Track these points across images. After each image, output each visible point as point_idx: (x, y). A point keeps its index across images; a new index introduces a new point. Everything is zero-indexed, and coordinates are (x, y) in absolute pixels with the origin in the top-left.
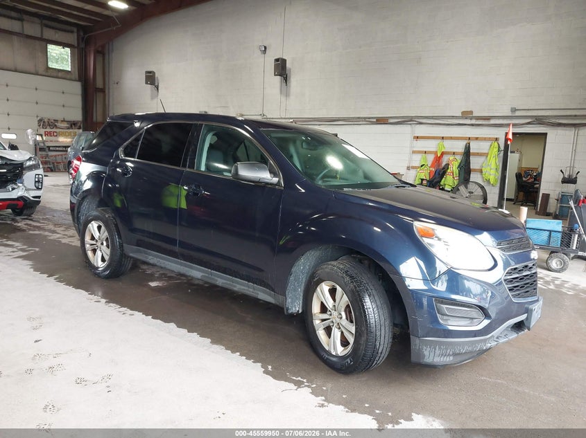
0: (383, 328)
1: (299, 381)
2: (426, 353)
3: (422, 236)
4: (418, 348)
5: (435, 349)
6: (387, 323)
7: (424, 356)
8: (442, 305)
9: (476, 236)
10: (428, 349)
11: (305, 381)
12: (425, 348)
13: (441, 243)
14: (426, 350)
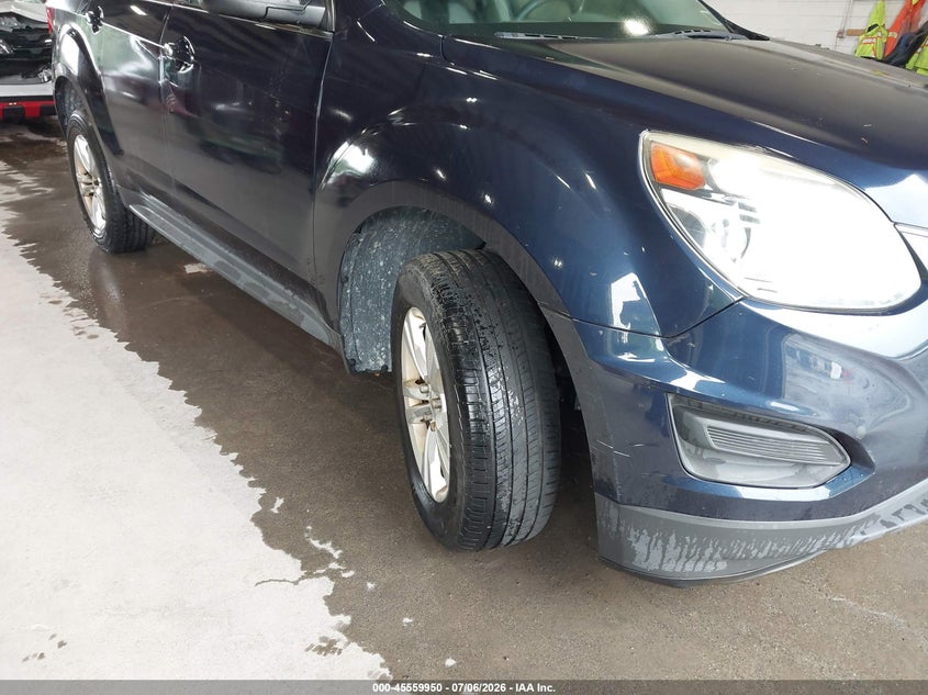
0: (520, 459)
1: (324, 551)
2: (640, 547)
3: (659, 185)
4: (614, 529)
5: (666, 542)
6: (535, 447)
7: (633, 553)
8: (700, 419)
9: (870, 191)
10: (645, 538)
11: (336, 554)
12: (633, 533)
13: (734, 212)
14: (638, 540)
